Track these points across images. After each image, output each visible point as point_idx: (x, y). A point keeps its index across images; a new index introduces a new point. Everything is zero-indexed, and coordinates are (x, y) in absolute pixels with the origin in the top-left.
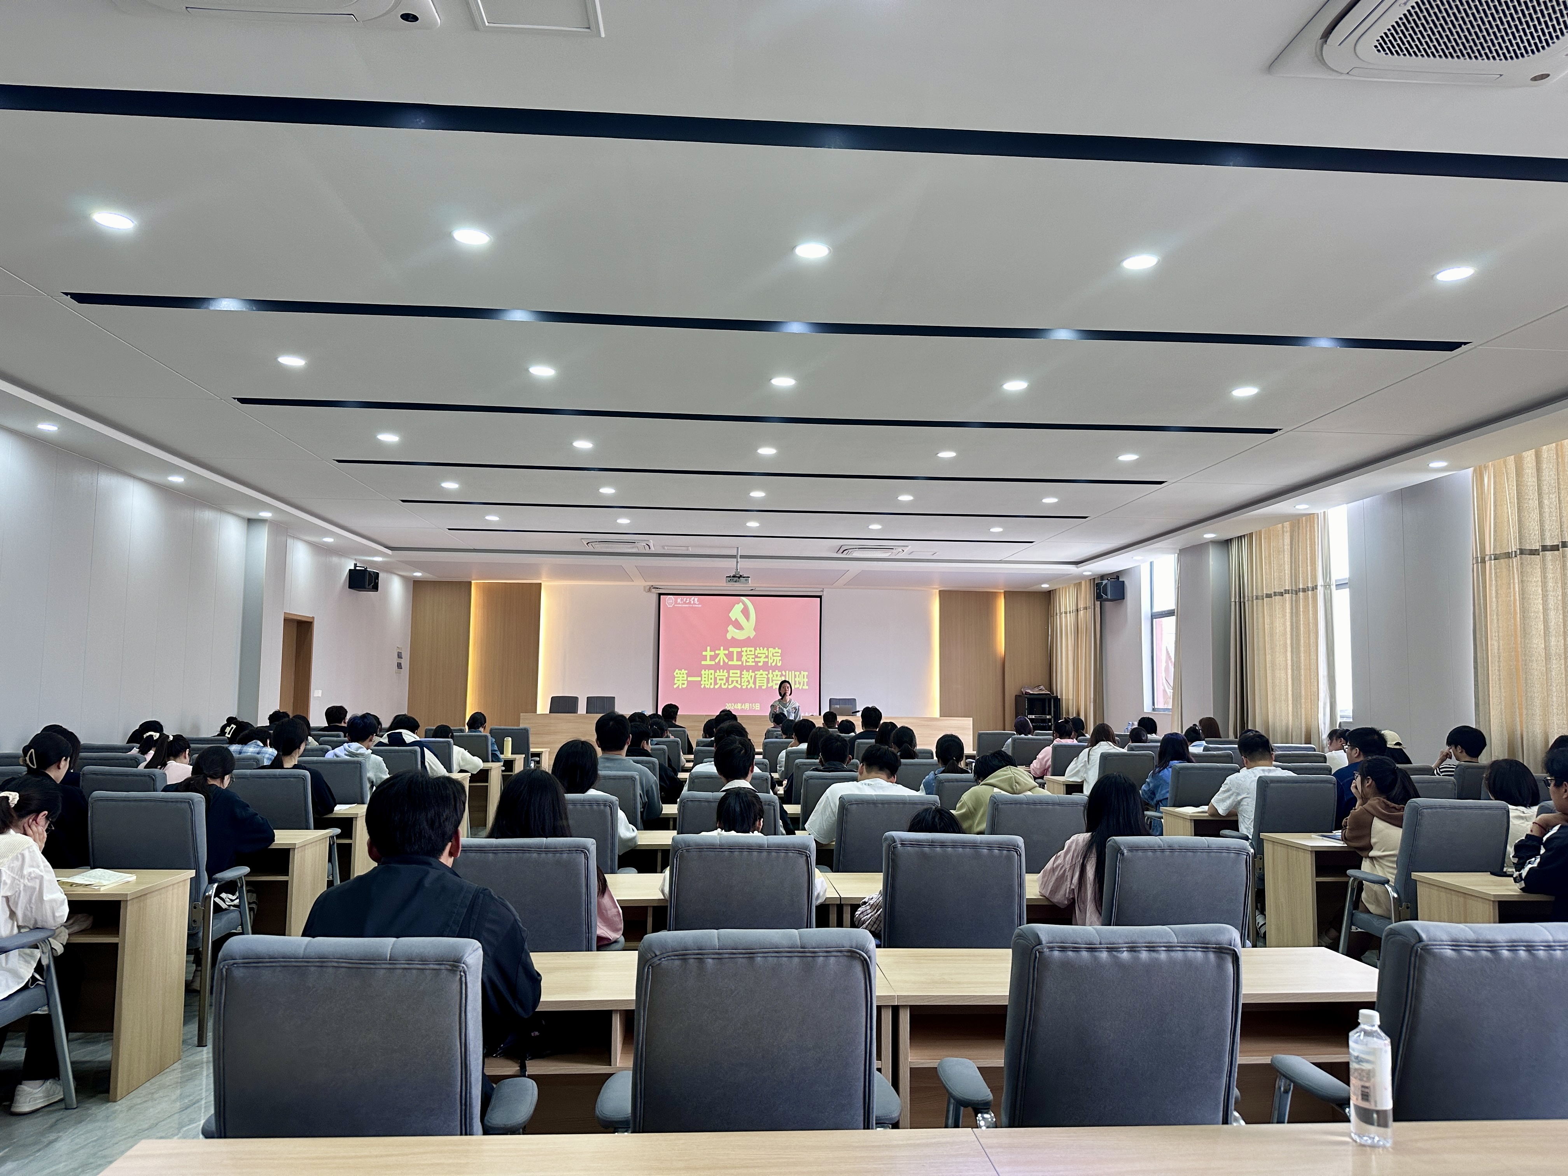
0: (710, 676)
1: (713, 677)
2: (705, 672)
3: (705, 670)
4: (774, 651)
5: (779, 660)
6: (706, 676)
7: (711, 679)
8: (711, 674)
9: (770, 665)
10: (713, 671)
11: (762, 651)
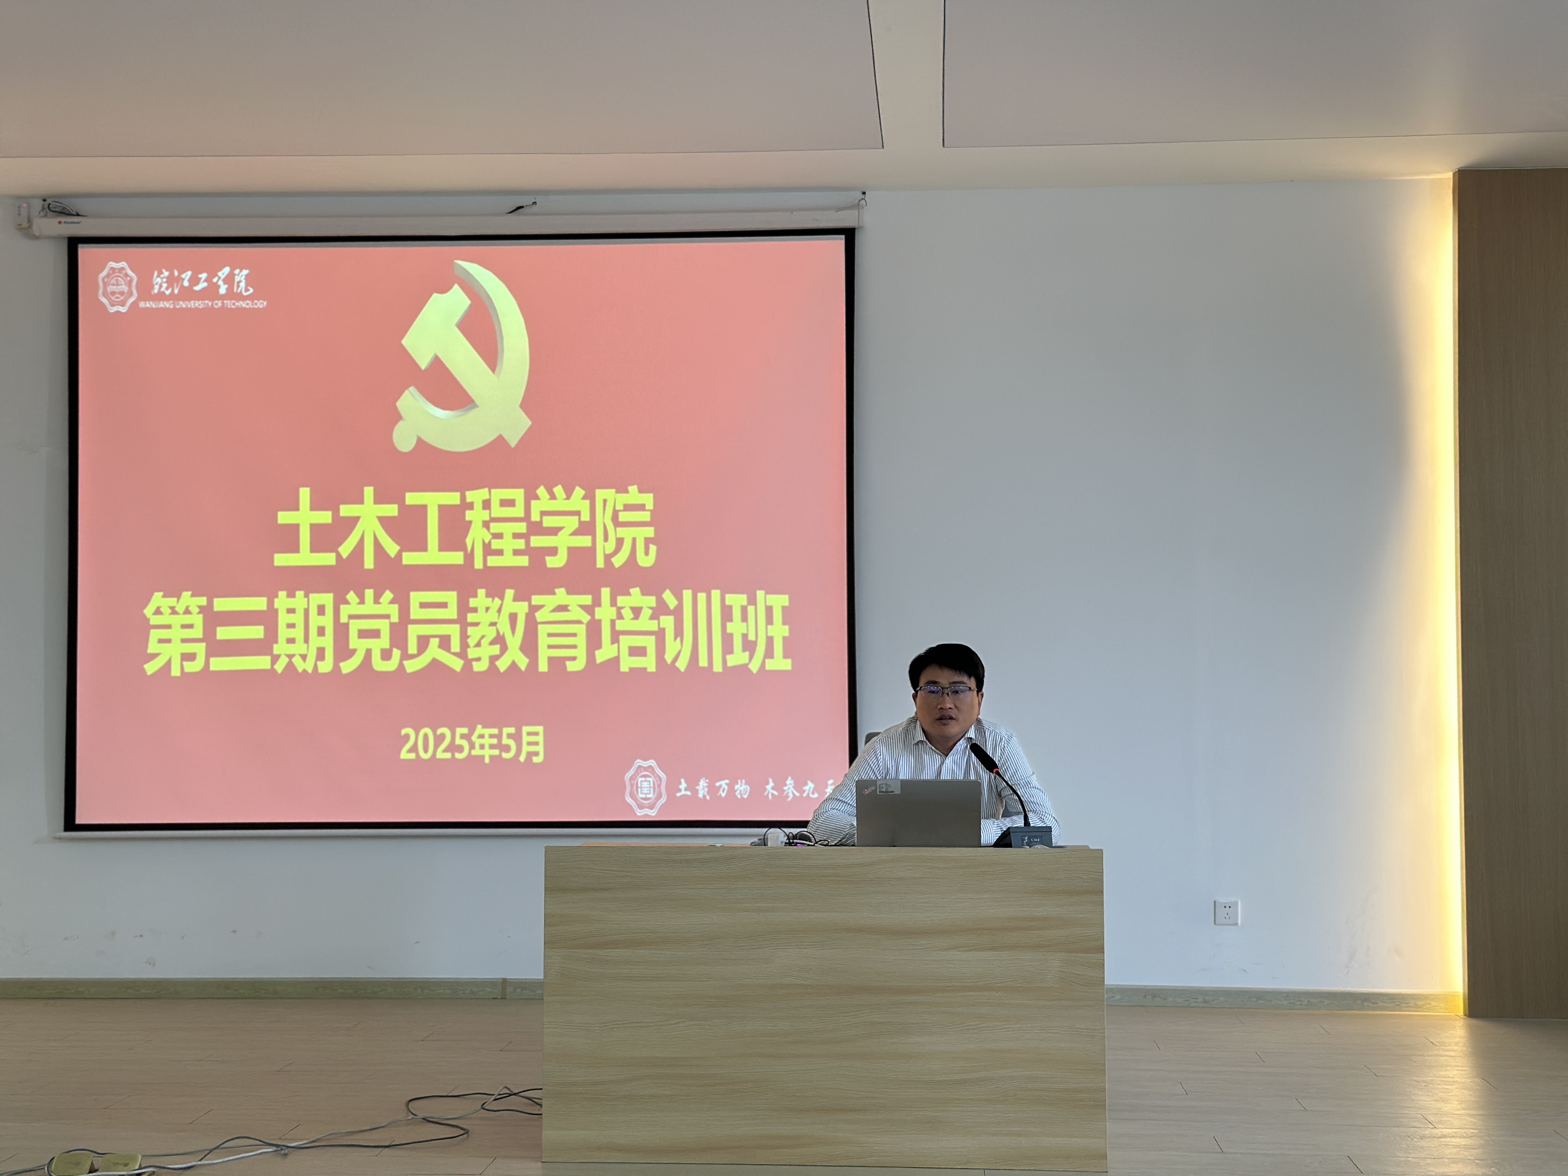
0: (316, 621)
1: (327, 621)
2: (291, 603)
3: (291, 595)
4: (623, 499)
5: (648, 541)
6: (298, 618)
7: (321, 631)
8: (321, 610)
9: (600, 563)
10: (327, 599)
11: (561, 504)
